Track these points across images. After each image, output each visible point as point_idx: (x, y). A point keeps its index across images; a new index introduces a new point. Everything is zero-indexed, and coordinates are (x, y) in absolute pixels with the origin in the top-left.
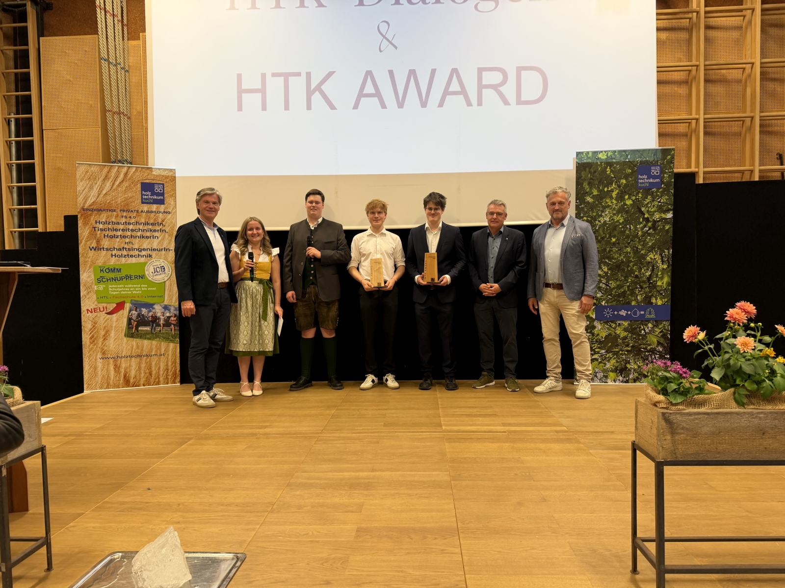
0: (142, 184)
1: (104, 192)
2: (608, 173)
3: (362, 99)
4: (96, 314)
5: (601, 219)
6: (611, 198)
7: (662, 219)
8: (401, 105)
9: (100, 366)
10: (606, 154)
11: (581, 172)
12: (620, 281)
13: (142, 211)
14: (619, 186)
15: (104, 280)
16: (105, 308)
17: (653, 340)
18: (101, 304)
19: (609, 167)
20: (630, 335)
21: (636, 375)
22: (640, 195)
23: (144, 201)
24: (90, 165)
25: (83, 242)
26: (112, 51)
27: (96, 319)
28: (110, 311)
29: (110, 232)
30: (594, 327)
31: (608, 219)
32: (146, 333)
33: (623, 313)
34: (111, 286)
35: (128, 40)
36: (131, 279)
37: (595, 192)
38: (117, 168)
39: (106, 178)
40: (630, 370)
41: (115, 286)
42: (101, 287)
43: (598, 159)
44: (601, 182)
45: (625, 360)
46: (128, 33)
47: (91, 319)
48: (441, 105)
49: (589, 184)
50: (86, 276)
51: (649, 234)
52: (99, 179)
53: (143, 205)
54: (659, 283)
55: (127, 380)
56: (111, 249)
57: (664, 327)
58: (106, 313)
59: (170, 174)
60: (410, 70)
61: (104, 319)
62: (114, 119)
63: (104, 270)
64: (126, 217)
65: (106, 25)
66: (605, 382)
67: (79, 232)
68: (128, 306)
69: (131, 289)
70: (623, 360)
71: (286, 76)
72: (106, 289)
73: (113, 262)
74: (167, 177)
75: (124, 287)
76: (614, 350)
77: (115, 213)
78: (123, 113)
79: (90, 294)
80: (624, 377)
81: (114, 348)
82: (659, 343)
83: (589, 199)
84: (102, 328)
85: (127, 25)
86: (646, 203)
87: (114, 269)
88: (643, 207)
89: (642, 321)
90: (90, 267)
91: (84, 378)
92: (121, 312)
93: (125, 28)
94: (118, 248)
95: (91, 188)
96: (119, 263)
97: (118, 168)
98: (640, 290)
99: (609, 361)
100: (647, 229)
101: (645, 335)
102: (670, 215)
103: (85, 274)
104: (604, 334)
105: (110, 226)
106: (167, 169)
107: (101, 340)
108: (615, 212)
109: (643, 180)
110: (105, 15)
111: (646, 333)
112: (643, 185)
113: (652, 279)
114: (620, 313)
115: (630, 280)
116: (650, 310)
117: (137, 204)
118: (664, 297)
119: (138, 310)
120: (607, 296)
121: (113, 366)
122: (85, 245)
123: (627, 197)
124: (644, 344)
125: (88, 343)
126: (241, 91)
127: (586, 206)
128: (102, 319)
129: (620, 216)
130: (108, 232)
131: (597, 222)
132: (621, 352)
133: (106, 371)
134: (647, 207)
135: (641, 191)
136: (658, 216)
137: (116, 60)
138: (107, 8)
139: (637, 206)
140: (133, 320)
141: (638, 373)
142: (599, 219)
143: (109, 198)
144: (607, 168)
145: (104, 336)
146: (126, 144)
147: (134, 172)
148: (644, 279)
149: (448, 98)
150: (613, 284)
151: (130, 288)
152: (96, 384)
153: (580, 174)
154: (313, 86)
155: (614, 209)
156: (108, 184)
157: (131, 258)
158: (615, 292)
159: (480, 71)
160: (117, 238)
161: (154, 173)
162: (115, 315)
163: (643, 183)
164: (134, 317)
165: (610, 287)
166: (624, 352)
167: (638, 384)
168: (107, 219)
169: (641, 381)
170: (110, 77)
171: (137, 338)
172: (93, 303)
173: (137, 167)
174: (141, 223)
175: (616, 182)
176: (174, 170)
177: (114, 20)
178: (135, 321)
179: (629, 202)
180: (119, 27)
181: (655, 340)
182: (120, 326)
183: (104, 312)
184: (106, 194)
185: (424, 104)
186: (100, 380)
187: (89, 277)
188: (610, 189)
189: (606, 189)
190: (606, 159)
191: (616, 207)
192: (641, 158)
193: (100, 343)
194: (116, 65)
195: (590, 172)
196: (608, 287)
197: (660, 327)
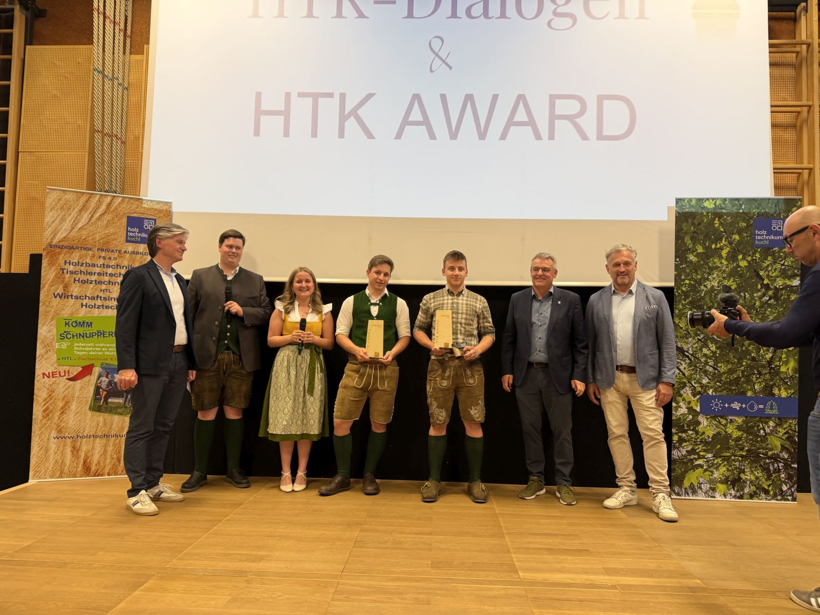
0: (129, 218)
1: (80, 225)
2: (716, 225)
3: (407, 127)
4: (54, 379)
5: (708, 283)
6: (721, 257)
7: (786, 287)
8: (454, 135)
9: (54, 448)
10: (713, 203)
11: (682, 224)
12: (733, 364)
13: (125, 252)
14: (731, 243)
15: (69, 336)
16: (67, 372)
17: (776, 443)
18: (61, 367)
19: (717, 219)
20: (745, 435)
21: (753, 488)
22: (758, 255)
23: (129, 239)
24: (64, 191)
25: (47, 287)
26: (108, 63)
27: (54, 386)
28: (72, 376)
29: (83, 276)
30: (698, 423)
31: (716, 284)
32: (118, 406)
33: (736, 406)
34: (77, 344)
35: (130, 54)
36: (104, 337)
37: (700, 250)
38: (98, 196)
39: (84, 208)
40: (745, 482)
41: (83, 345)
42: (65, 345)
43: (704, 208)
44: (707, 237)
45: (739, 468)
46: (131, 47)
47: (47, 386)
48: (503, 137)
49: (692, 238)
50: (46, 330)
51: (770, 306)
52: (74, 209)
53: (128, 244)
54: (783, 369)
55: (88, 468)
56: (82, 298)
57: (790, 426)
58: (68, 379)
59: (165, 208)
60: (466, 95)
61: (64, 386)
62: (103, 142)
63: (70, 323)
64: (104, 258)
65: (104, 32)
66: (712, 497)
67: (43, 274)
68: (97, 370)
69: (103, 349)
70: (736, 468)
71: (316, 97)
72: (71, 348)
73: (83, 314)
74: (160, 211)
75: (95, 347)
76: (724, 454)
77: (90, 253)
78: (116, 136)
79: (49, 353)
80: (738, 491)
81: (74, 424)
82: (783, 448)
83: (692, 258)
84: (61, 397)
85: (131, 37)
86: (766, 265)
87: (84, 323)
88: (761, 270)
89: (761, 418)
90: (52, 319)
91: (31, 462)
92: (87, 378)
93: (128, 40)
94: (90, 296)
95: (63, 220)
96: (91, 315)
97: (100, 197)
98: (758, 376)
99: (717, 469)
100: (768, 298)
101: (764, 437)
102: (796, 282)
103: (45, 328)
104: (710, 433)
105: (83, 269)
106: (162, 202)
107: (58, 413)
108: (725, 275)
109: (762, 237)
110: (104, 21)
111: (766, 434)
112: (762, 243)
113: (774, 364)
114: (732, 405)
115: (744, 363)
116: (772, 403)
117: (119, 242)
118: (790, 387)
119: (110, 376)
120: (715, 383)
121: (70, 448)
122: (48, 290)
123: (740, 257)
124: (764, 449)
125: (40, 417)
126: (259, 112)
127: (688, 266)
128: (61, 386)
129: (732, 280)
130: (79, 275)
131: (702, 287)
132: (733, 458)
133: (60, 455)
134: (767, 270)
135: (759, 250)
136: (781, 283)
137: (113, 74)
138: (107, 13)
139: (754, 269)
140: (102, 389)
141: (755, 486)
142: (706, 284)
143: (84, 233)
144: (715, 220)
145: (62, 408)
146: (117, 173)
147: (119, 203)
148: (764, 362)
149: (513, 129)
150: (723, 368)
151: (101, 347)
152: (45, 472)
153: (681, 226)
154: (348, 109)
155: (724, 271)
156: (85, 217)
157: (106, 310)
158: (726, 378)
159: (553, 98)
160: (90, 283)
161: (145, 205)
162: (79, 381)
163: (761, 240)
164: (104, 386)
165: (719, 371)
166: (737, 458)
167: (756, 501)
168: (80, 259)
169: (760, 498)
170: (103, 93)
171: (105, 413)
172: (52, 365)
173: (123, 197)
174: (123, 267)
175: (727, 238)
176: (171, 203)
177: (114, 29)
178: (104, 390)
179: (743, 264)
180: (120, 37)
181: (778, 443)
182: (84, 397)
183: (65, 378)
184: (81, 228)
185: (482, 135)
186: (51, 466)
187: (49, 331)
188: (718, 246)
189: (713, 246)
190: (714, 208)
191: (727, 269)
192: (758, 208)
193: (57, 418)
194: (112, 80)
195: (693, 224)
196: (716, 371)
197: (785, 426)
